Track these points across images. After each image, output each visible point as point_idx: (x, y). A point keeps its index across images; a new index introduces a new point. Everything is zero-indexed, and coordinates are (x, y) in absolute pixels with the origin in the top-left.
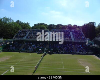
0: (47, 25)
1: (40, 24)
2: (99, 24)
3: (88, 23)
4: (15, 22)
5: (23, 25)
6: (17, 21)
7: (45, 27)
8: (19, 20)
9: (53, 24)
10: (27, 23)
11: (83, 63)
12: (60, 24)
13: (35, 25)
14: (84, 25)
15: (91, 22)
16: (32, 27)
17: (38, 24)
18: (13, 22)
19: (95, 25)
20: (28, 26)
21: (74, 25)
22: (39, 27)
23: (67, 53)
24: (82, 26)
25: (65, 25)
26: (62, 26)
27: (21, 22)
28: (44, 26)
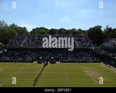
0: (48, 29)
1: (39, 28)
2: (106, 28)
3: (94, 27)
4: (9, 25)
5: (18, 29)
6: (12, 25)
7: (46, 32)
8: (14, 24)
9: (55, 29)
10: (24, 27)
11: (89, 73)
12: (63, 29)
13: (34, 30)
14: (90, 29)
15: (97, 26)
16: (29, 32)
17: (38, 29)
18: (6, 26)
19: (101, 29)
20: (25, 31)
21: (79, 30)
22: (38, 32)
23: (71, 62)
24: (87, 30)
25: (69, 30)
26: (65, 30)
27: (17, 25)
28: (44, 31)
